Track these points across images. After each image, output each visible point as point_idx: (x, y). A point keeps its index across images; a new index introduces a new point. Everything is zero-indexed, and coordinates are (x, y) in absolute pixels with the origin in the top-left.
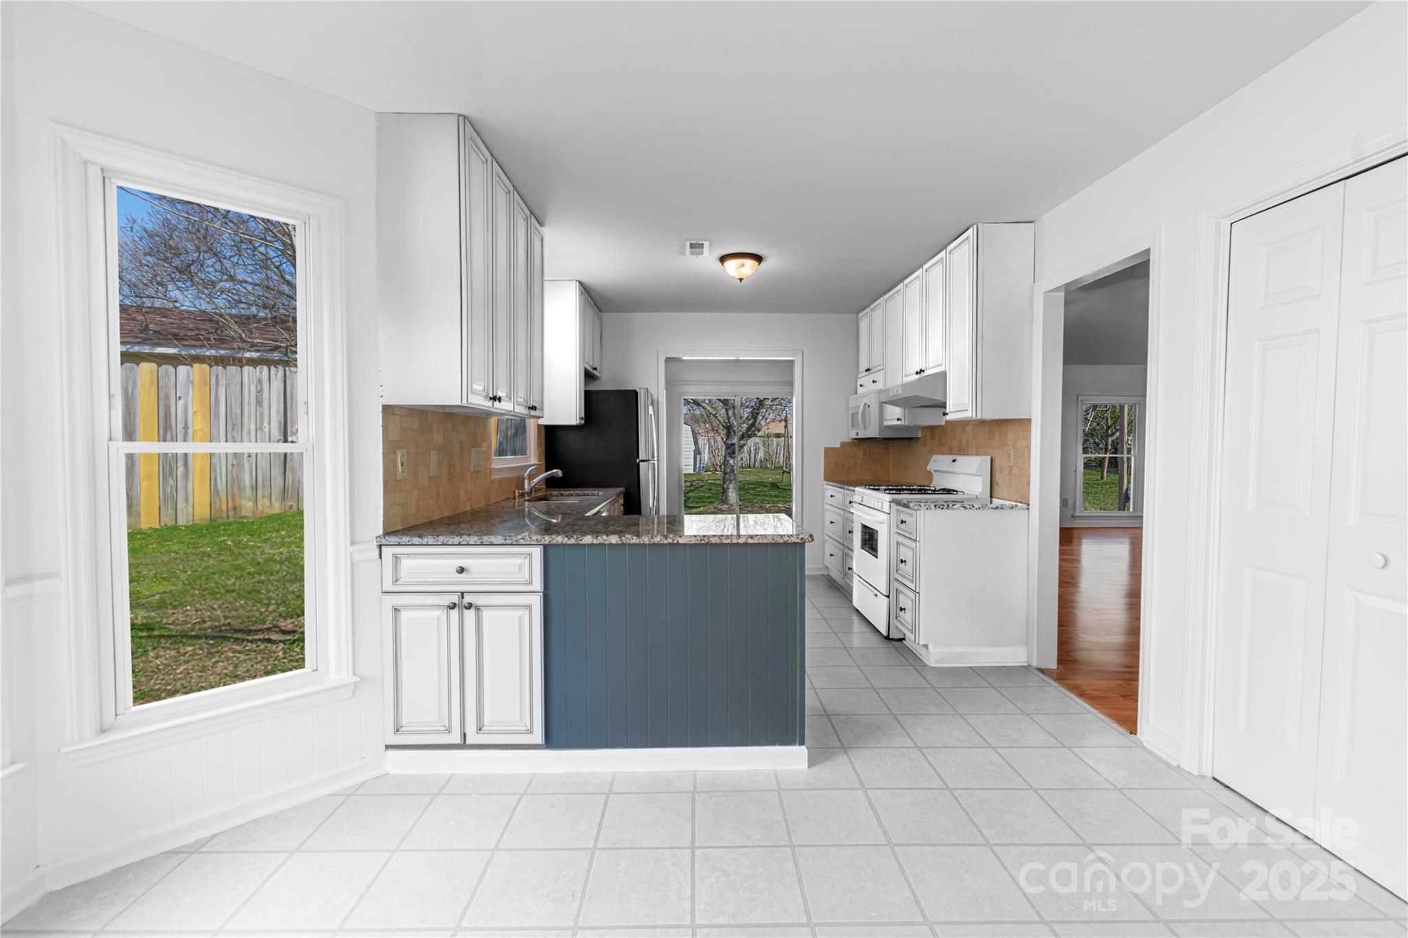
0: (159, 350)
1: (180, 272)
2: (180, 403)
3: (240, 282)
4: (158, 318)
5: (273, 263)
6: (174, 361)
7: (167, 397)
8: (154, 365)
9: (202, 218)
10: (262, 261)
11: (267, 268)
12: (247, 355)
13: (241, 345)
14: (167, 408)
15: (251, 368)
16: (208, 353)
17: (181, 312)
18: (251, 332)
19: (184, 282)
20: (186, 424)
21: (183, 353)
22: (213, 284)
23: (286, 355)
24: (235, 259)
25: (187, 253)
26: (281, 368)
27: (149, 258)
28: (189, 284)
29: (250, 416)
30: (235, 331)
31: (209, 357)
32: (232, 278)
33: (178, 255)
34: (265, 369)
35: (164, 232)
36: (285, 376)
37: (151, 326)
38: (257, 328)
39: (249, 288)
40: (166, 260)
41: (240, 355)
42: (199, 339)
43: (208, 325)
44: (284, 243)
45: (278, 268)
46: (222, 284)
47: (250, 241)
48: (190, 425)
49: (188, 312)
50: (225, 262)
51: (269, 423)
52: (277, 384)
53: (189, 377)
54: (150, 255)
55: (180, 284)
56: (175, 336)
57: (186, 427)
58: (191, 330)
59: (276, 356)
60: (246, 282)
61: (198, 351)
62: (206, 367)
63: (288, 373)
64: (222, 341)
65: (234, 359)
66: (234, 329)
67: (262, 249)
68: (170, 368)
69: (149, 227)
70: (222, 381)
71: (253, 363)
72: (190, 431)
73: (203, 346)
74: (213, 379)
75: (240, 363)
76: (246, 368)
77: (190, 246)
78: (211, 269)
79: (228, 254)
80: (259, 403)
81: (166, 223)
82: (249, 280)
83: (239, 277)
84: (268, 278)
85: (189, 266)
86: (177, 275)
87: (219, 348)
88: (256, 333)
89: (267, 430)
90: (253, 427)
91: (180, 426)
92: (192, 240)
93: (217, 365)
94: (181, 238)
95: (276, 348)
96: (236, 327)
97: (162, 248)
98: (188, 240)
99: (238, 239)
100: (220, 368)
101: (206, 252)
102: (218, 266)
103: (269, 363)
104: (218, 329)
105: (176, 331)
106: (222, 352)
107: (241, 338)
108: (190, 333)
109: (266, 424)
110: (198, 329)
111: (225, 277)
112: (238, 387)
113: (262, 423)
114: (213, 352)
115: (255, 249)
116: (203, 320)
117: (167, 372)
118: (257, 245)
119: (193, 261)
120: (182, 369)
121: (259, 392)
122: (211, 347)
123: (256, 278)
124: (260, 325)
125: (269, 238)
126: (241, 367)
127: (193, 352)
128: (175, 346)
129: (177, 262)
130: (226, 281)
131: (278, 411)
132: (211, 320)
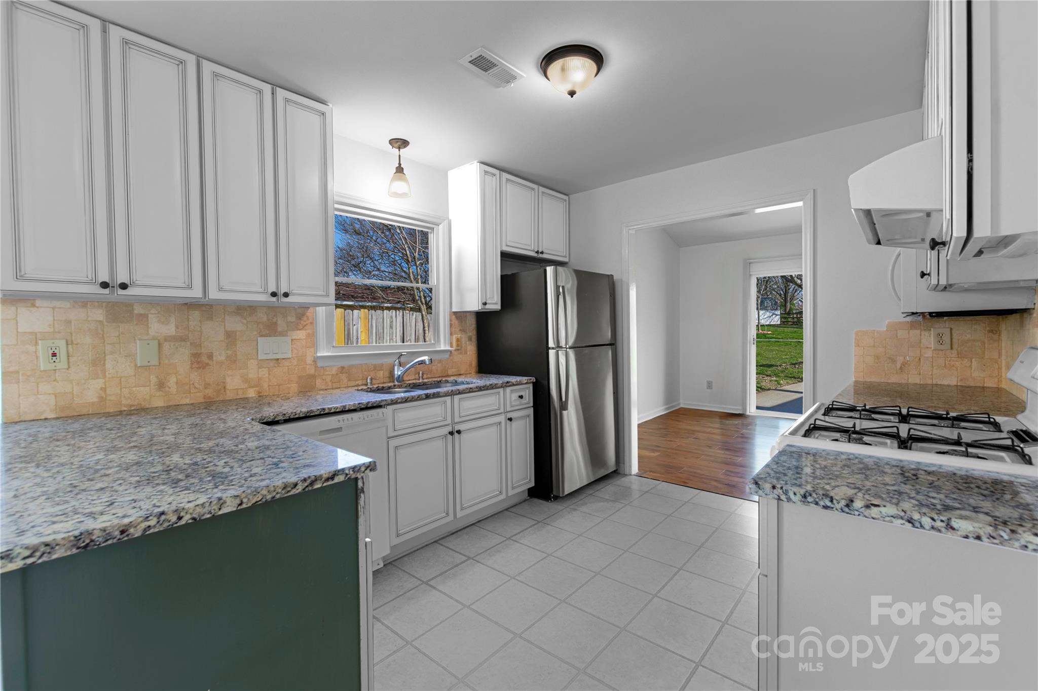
0: (345, 303)
1: (355, 267)
2: (355, 327)
3: (383, 271)
4: (345, 288)
5: (397, 263)
6: (352, 308)
7: (349, 325)
8: (343, 310)
9: (365, 242)
10: (393, 261)
11: (395, 265)
12: (386, 305)
13: (383, 300)
14: (349, 330)
15: (388, 311)
16: (368, 304)
17: (355, 285)
18: (388, 295)
19: (357, 271)
20: (357, 337)
21: (356, 304)
22: (370, 272)
23: (404, 305)
24: (380, 261)
25: (358, 258)
26: (401, 311)
27: (340, 260)
28: (359, 272)
29: (387, 333)
30: (380, 294)
31: (368, 306)
32: (379, 270)
33: (354, 259)
34: (394, 311)
35: (347, 248)
36: (403, 315)
37: (341, 292)
38: (390, 293)
39: (387, 274)
40: (348, 261)
41: (382, 305)
42: (364, 298)
43: (368, 291)
44: (403, 253)
45: (400, 265)
46: (374, 272)
47: (387, 253)
48: (359, 337)
49: (358, 285)
50: (375, 262)
51: (396, 336)
52: (400, 319)
53: (358, 315)
54: (341, 259)
55: (355, 272)
56: (352, 296)
57: (357, 339)
58: (360, 293)
59: (399, 305)
60: (385, 271)
61: (363, 303)
62: (366, 310)
63: (404, 313)
64: (374, 299)
65: (380, 307)
66: (380, 293)
67: (392, 256)
68: (350, 311)
69: (340, 246)
70: (374, 317)
71: (389, 309)
72: (359, 340)
73: (365, 301)
74: (370, 316)
75: (382, 309)
76: (385, 311)
77: (359, 255)
78: (369, 266)
79: (377, 258)
80: (391, 327)
81: (348, 244)
82: (387, 270)
83: (382, 269)
84: (395, 270)
85: (359, 264)
86: (353, 268)
87: (372, 302)
88: (390, 295)
89: (395, 339)
90: (388, 338)
91: (355, 338)
92: (360, 252)
93: (372, 309)
94: (355, 251)
95: (399, 302)
96: (381, 292)
97: (346, 256)
98: (358, 252)
99: (381, 251)
100: (373, 311)
101: (366, 257)
102: (372, 264)
103: (396, 309)
104: (372, 293)
105: (353, 294)
106: (374, 304)
107: (383, 297)
108: (359, 295)
109: (394, 337)
110: (363, 293)
111: (375, 269)
112: (382, 320)
113: (392, 336)
114: (370, 304)
115: (389, 256)
116: (366, 289)
117: (348, 313)
118: (390, 254)
119: (361, 262)
120: (356, 312)
121: (391, 322)
122: (369, 301)
123: (390, 270)
124: (392, 291)
125: (396, 251)
126: (383, 311)
127: (361, 304)
128: (353, 301)
129: (353, 262)
130: (376, 271)
131: (400, 331)
132: (369, 289)
